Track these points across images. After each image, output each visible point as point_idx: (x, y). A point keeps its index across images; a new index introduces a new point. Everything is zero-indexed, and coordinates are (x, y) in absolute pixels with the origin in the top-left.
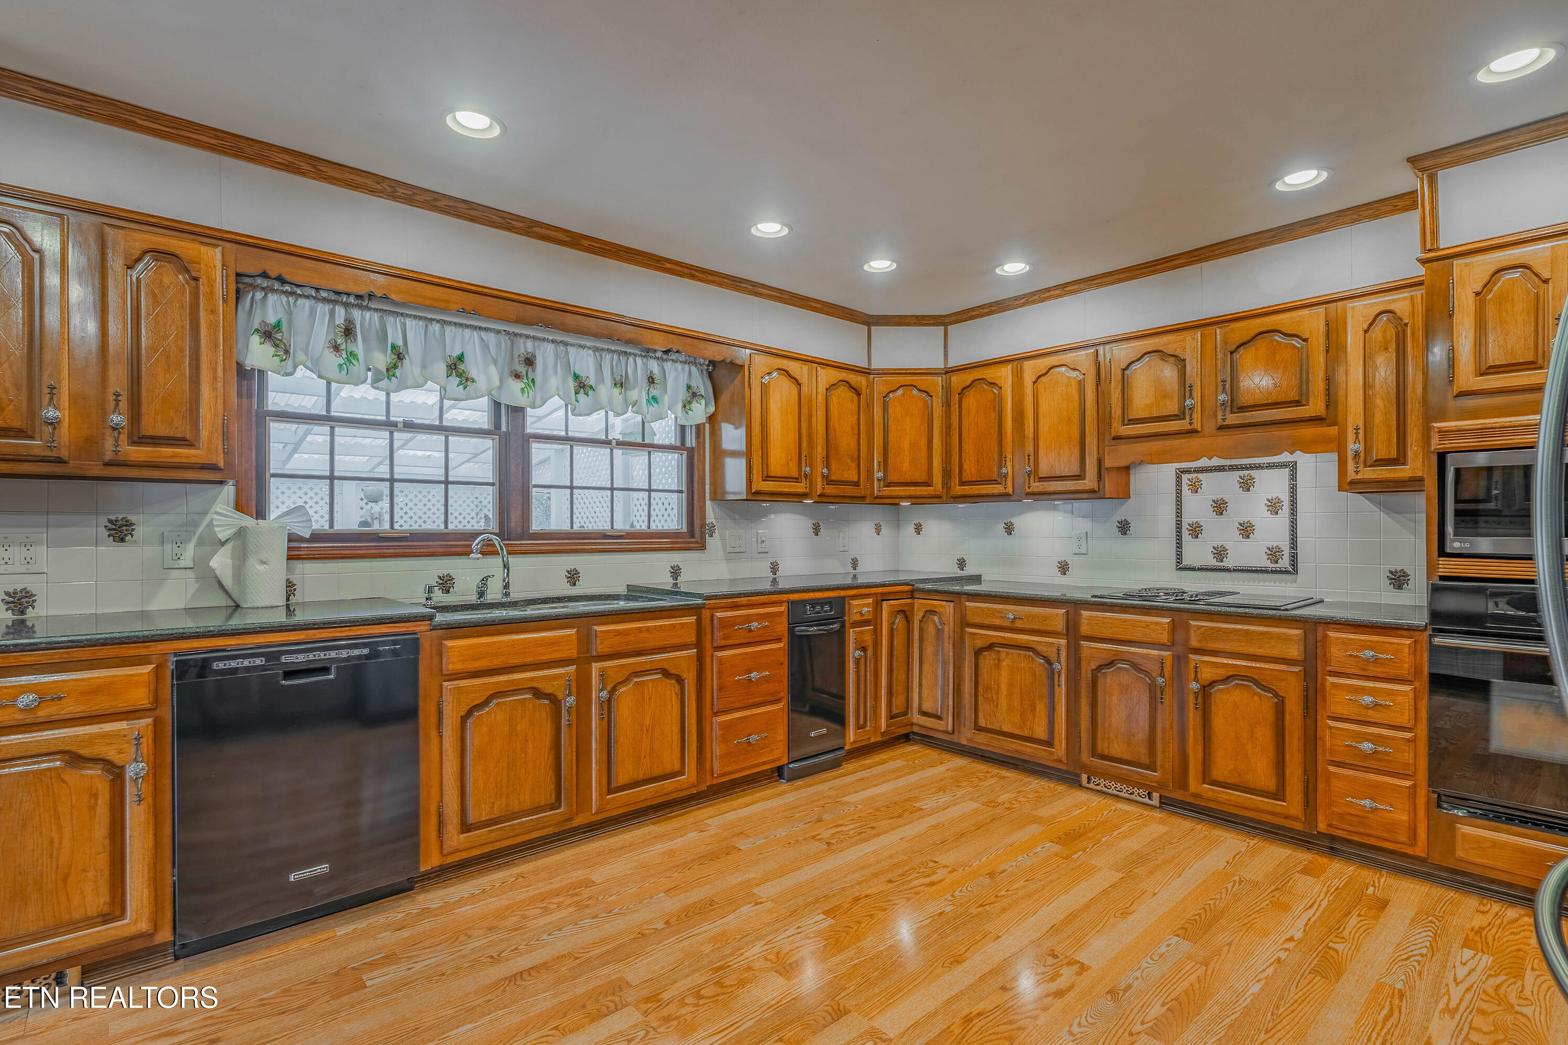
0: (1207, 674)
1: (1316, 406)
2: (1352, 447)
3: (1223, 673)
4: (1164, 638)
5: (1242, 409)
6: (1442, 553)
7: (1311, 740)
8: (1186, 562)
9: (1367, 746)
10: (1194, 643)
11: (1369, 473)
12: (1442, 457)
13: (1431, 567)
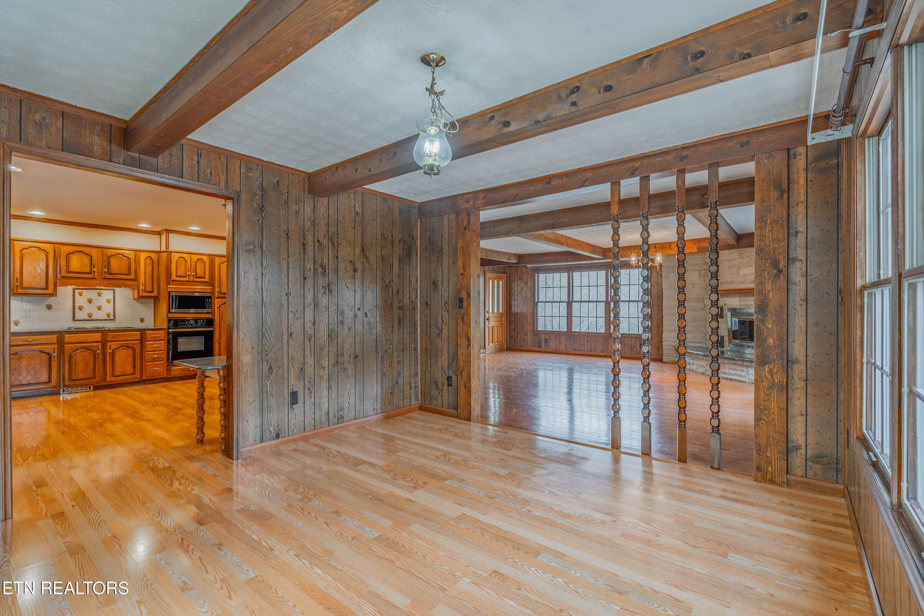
0: (113, 347)
1: (132, 276)
2: (142, 288)
3: (119, 346)
4: (99, 339)
5: (111, 274)
6: (169, 312)
7: (142, 358)
8: (76, 318)
9: (155, 356)
10: (109, 339)
11: (145, 294)
12: (169, 293)
13: (167, 315)
